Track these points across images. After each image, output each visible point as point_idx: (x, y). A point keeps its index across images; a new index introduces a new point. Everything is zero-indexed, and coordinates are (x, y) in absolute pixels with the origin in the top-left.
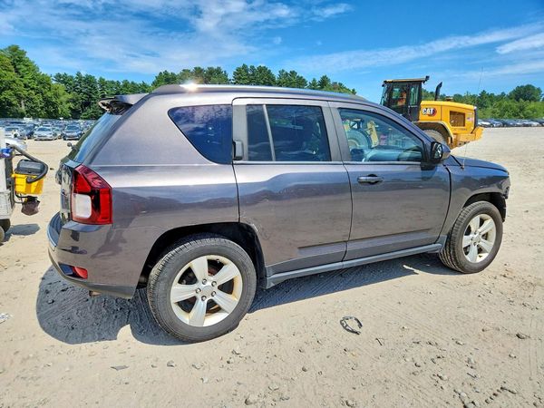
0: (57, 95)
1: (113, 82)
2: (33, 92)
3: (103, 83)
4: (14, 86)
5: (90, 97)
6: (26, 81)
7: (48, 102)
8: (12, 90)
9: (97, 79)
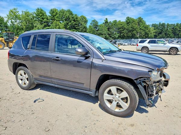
0: (149, 31)
1: (172, 24)
2: (142, 31)
3: (168, 25)
4: (137, 29)
5: (162, 30)
6: (141, 27)
7: (146, 33)
8: (136, 30)
9: (166, 24)
